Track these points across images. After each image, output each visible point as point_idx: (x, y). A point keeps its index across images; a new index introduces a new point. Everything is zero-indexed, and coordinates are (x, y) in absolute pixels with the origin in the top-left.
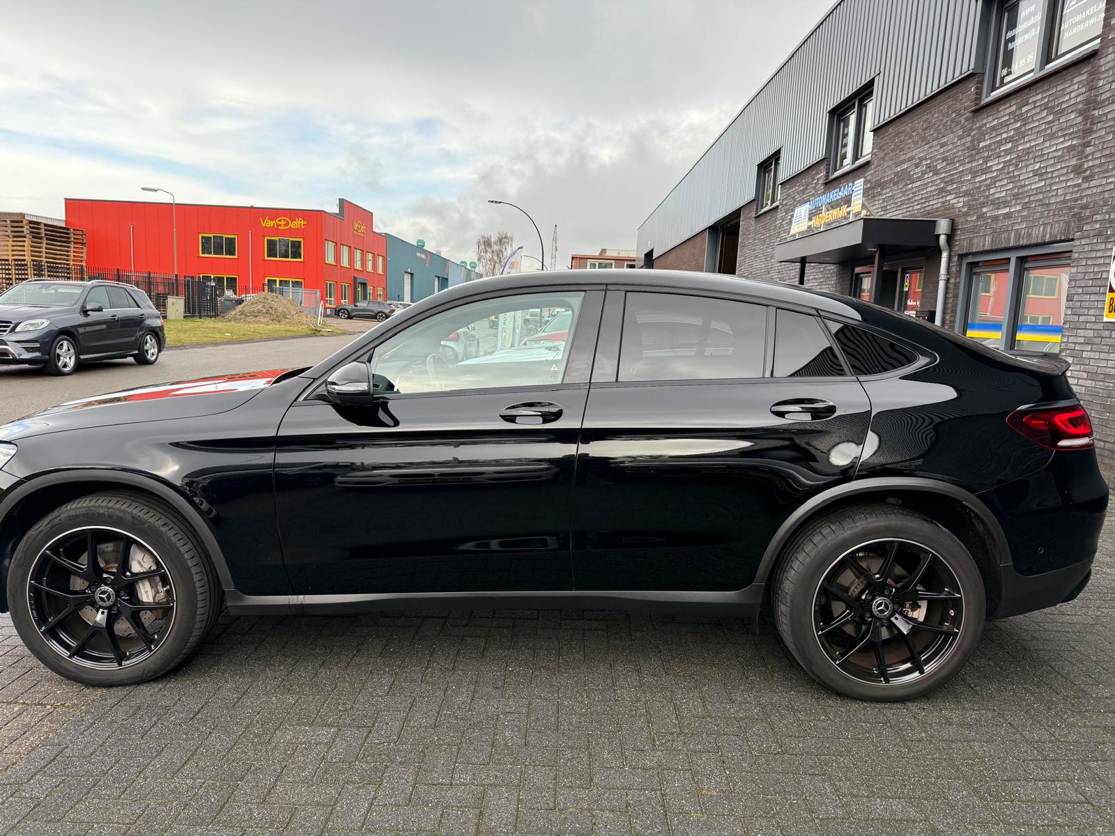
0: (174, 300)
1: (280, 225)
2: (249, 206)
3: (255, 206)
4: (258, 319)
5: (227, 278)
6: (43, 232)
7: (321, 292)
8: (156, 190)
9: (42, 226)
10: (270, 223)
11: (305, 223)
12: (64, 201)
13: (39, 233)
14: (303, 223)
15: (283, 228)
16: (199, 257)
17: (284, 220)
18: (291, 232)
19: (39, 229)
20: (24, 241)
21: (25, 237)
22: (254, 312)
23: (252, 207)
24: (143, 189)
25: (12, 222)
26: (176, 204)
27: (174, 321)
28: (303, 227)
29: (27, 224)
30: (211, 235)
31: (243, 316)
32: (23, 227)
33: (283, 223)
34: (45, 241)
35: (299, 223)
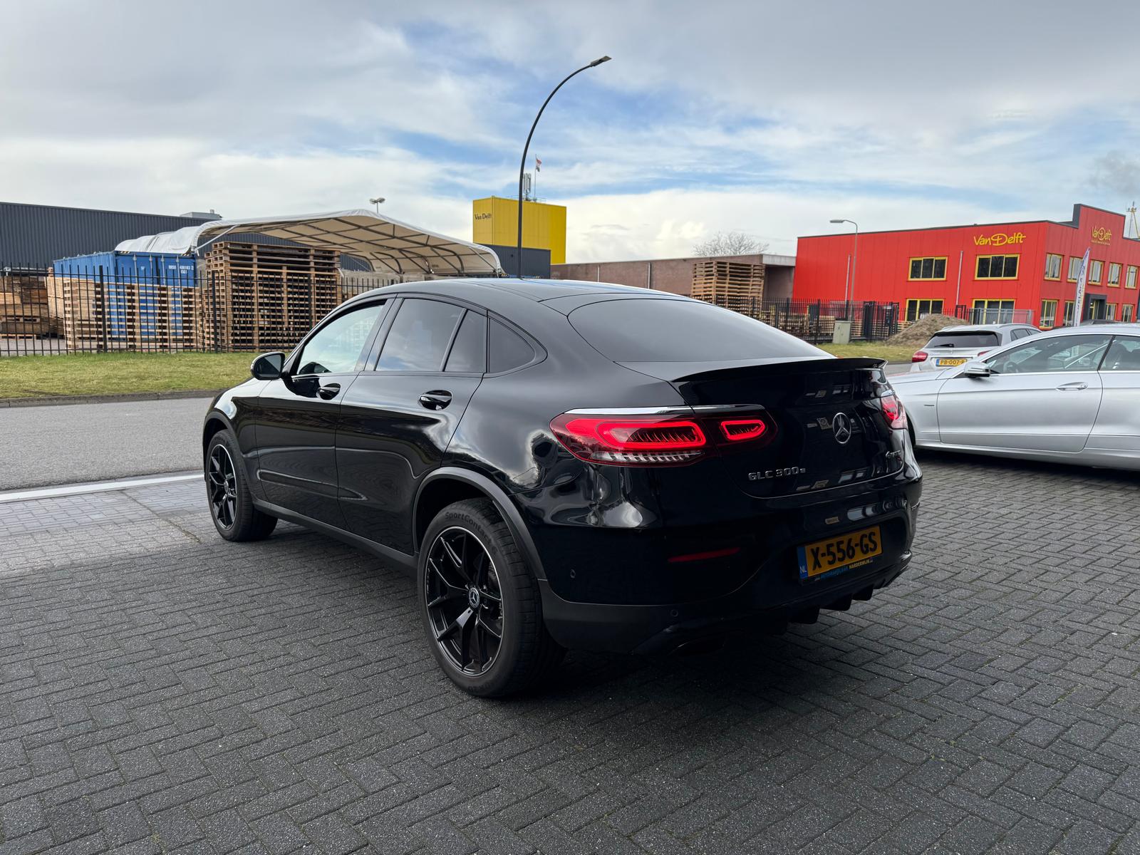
0: (840, 324)
1: (996, 242)
2: (973, 224)
3: (978, 224)
4: (919, 342)
5: (921, 302)
6: (728, 269)
7: (1035, 312)
8: (842, 222)
9: (728, 265)
10: (983, 241)
11: (1025, 237)
12: (797, 239)
13: (725, 271)
14: (1021, 237)
15: (998, 244)
16: (908, 281)
17: (1000, 237)
18: (1008, 248)
19: (725, 267)
20: (712, 279)
21: (713, 275)
22: (916, 335)
23: (975, 225)
24: (832, 222)
25: (706, 264)
26: (858, 234)
27: (839, 344)
28: (1021, 242)
29: (715, 265)
30: (922, 259)
31: (904, 339)
32: (712, 267)
33: (998, 240)
34: (728, 278)
35: (1018, 238)
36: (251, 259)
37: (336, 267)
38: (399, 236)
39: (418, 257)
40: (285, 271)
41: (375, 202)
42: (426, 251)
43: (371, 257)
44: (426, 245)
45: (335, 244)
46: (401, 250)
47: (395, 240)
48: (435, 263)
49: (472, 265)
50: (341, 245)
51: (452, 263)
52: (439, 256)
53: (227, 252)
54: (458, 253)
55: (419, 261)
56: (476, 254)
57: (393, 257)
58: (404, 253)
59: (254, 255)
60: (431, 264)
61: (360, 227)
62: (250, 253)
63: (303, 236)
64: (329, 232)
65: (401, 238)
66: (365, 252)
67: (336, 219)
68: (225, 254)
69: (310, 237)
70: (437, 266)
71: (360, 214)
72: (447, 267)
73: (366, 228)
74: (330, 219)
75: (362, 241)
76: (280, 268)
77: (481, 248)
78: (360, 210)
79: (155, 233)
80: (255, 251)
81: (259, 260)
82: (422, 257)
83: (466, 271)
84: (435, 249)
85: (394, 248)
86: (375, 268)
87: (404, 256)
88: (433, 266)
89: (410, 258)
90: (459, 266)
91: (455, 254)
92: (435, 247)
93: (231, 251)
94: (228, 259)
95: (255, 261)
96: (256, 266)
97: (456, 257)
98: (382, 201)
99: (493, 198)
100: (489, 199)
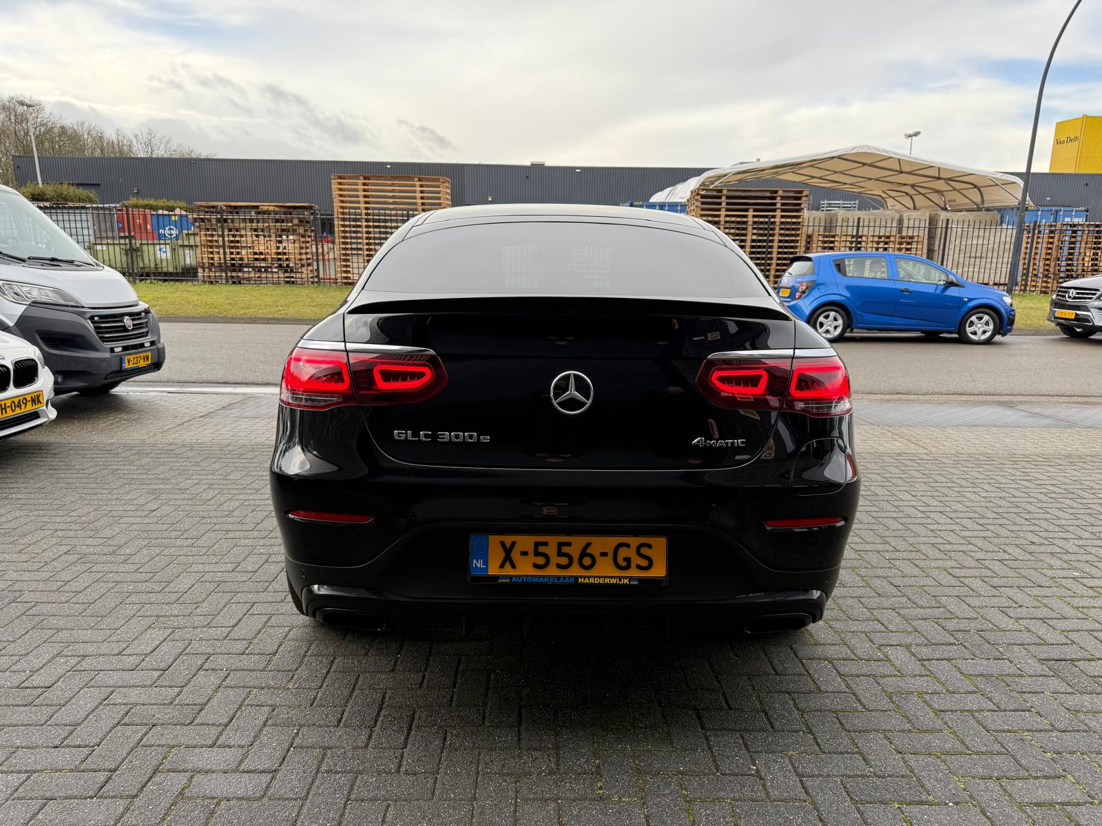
36: (720, 204)
37: (802, 207)
38: (907, 170)
39: (934, 192)
40: (751, 213)
41: (910, 136)
42: (940, 185)
43: (884, 195)
44: (939, 178)
45: (845, 184)
46: (913, 186)
47: (903, 174)
48: (952, 198)
49: (994, 198)
50: (851, 184)
51: (971, 198)
52: (955, 190)
53: (699, 197)
54: (978, 185)
55: (935, 197)
56: (997, 185)
57: (908, 194)
58: (917, 188)
59: (724, 199)
60: (947, 199)
61: (864, 164)
62: (720, 197)
63: (814, 177)
64: (836, 172)
65: (910, 173)
66: (876, 190)
67: (839, 157)
68: (697, 200)
69: (820, 178)
70: (954, 201)
71: (860, 151)
72: (966, 202)
73: (871, 165)
74: (833, 158)
75: (870, 179)
76: (747, 210)
77: (1003, 178)
78: (860, 147)
79: (673, 185)
80: (724, 195)
81: (728, 204)
82: (938, 192)
83: (986, 205)
84: (950, 182)
85: (905, 185)
86: (889, 206)
87: (917, 193)
88: (950, 201)
89: (923, 195)
90: (978, 199)
91: (975, 187)
92: (950, 179)
93: (703, 197)
94: (699, 204)
95: (724, 205)
96: (724, 209)
97: (976, 189)
98: (917, 134)
99: (1086, 117)
100: (1079, 118)
